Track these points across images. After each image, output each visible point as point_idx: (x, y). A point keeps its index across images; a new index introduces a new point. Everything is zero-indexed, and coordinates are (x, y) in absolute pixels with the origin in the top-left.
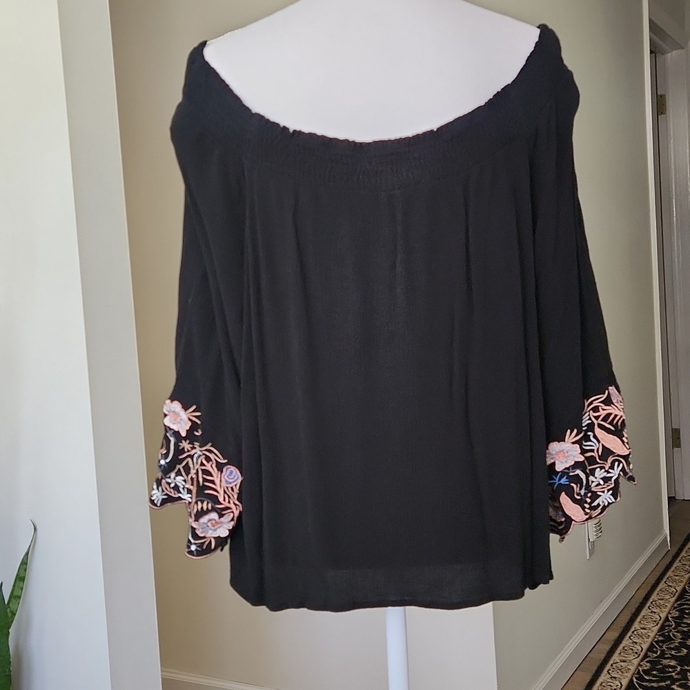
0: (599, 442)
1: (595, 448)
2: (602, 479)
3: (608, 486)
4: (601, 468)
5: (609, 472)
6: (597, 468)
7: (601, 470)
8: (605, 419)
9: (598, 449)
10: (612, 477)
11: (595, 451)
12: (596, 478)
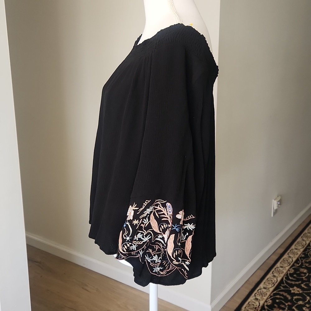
0: (149, 220)
1: (145, 223)
2: (138, 238)
3: (138, 243)
4: (142, 233)
5: (143, 237)
6: (140, 232)
7: (141, 234)
8: (158, 211)
9: (146, 223)
10: (143, 240)
11: (145, 224)
12: (137, 237)
